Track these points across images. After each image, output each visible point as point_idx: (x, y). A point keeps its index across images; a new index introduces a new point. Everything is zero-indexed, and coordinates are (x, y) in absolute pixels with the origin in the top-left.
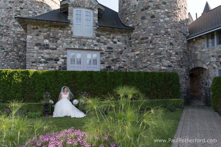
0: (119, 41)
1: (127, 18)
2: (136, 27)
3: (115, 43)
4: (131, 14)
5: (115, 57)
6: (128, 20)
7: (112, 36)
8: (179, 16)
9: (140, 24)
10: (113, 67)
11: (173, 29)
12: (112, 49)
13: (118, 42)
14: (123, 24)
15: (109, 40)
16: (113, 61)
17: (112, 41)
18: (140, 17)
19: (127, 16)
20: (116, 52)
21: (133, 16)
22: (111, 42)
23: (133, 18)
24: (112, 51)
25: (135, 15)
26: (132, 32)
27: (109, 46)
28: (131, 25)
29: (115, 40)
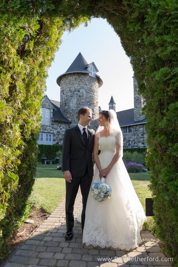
0: (63, 128)
1: (68, 115)
2: (73, 121)
3: (61, 129)
4: (70, 113)
5: (61, 138)
6: (68, 116)
7: (60, 125)
8: (95, 118)
9: (76, 120)
10: (60, 143)
11: (92, 125)
12: (59, 132)
13: (63, 129)
14: (65, 118)
15: (58, 127)
16: (60, 139)
17: (60, 128)
18: (76, 117)
19: (68, 114)
20: (61, 134)
21: (72, 115)
22: (59, 129)
23: (71, 116)
24: (60, 134)
25: (72, 114)
26: (71, 124)
27: (58, 131)
28: (70, 120)
29: (61, 127)
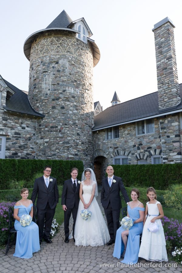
0: (28, 127)
1: (38, 105)
2: (47, 115)
3: (24, 128)
4: (42, 101)
5: (22, 144)
6: (38, 107)
7: (20, 121)
8: (86, 110)
9: (51, 113)
10: (19, 154)
11: (80, 121)
12: (20, 134)
13: (26, 128)
14: (33, 109)
15: (17, 125)
16: (20, 147)
17: (20, 126)
18: (51, 106)
19: (38, 103)
20: (24, 138)
21: (44, 103)
22: (19, 128)
23: (44, 105)
24: (20, 137)
25: (45, 103)
26: (42, 119)
27: (17, 131)
28: (41, 112)
29: (23, 125)
